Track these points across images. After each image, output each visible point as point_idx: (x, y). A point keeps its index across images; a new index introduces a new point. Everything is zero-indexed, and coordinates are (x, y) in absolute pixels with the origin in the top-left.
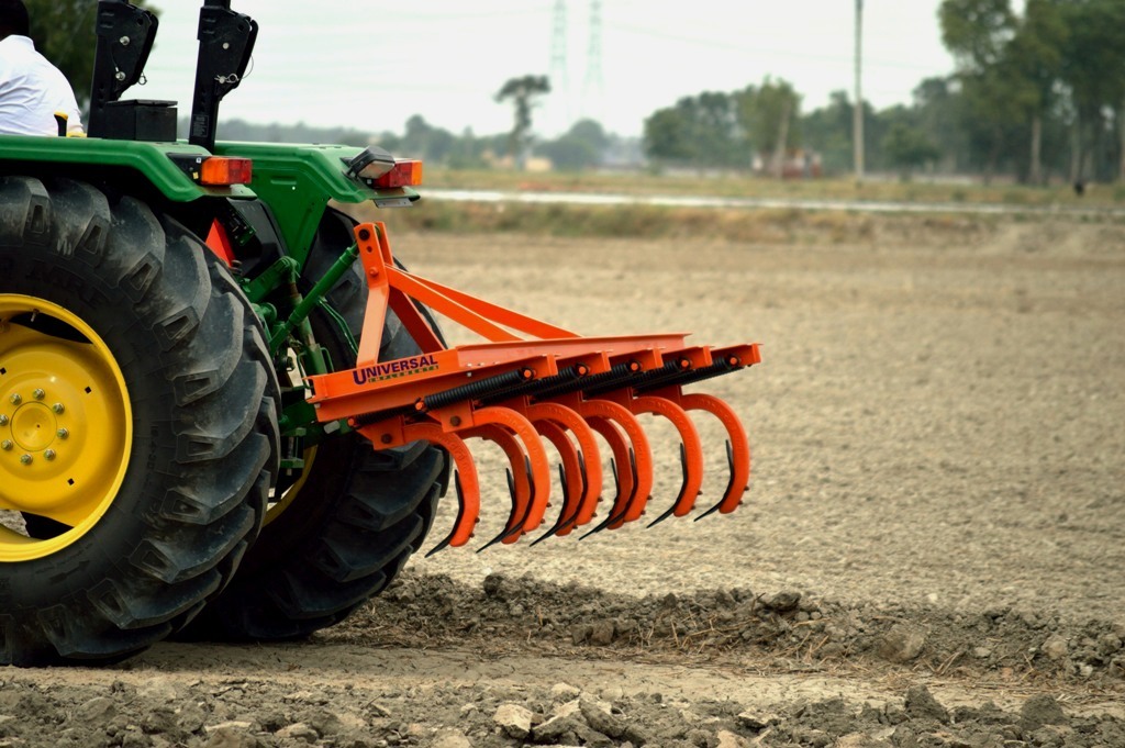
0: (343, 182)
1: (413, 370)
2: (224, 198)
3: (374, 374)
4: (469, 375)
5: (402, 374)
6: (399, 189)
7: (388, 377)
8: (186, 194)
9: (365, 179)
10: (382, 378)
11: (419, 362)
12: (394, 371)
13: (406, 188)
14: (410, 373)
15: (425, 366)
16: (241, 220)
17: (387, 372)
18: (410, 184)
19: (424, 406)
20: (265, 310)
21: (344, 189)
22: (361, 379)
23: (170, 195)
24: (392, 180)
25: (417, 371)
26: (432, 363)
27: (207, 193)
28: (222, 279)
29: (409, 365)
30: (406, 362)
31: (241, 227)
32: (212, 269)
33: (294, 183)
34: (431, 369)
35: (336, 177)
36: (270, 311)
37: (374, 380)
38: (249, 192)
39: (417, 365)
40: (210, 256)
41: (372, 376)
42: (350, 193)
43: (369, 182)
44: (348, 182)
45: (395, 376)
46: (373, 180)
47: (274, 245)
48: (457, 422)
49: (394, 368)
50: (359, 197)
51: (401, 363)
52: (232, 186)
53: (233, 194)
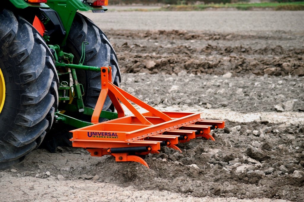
0: (82, 5)
1: (109, 137)
2: (38, 8)
3: (95, 135)
4: (128, 144)
5: (105, 137)
6: (100, 7)
7: (100, 137)
8: (22, 6)
9: (89, 3)
10: (97, 137)
11: (111, 134)
12: (102, 135)
13: (103, 6)
14: (108, 137)
15: (113, 136)
16: (44, 16)
17: (100, 135)
18: (104, 5)
19: (110, 151)
20: (56, 47)
21: (82, 6)
22: (90, 135)
23: (17, 6)
24: (98, 3)
25: (110, 137)
26: (116, 136)
27: (30, 5)
28: (39, 39)
29: (108, 134)
30: (107, 133)
31: (44, 19)
32: (35, 35)
33: (65, 5)
34: (115, 138)
35: (79, 3)
36: (57, 47)
37: (94, 137)
38: (47, 6)
39: (111, 135)
40: (34, 31)
41: (94, 135)
42: (84, 8)
43: (90, 4)
44: (83, 4)
45: (102, 137)
46: (92, 3)
47: (59, 26)
48: (121, 158)
49: (102, 134)
50: (87, 9)
51: (105, 133)
52: (40, 4)
53: (41, 6)
